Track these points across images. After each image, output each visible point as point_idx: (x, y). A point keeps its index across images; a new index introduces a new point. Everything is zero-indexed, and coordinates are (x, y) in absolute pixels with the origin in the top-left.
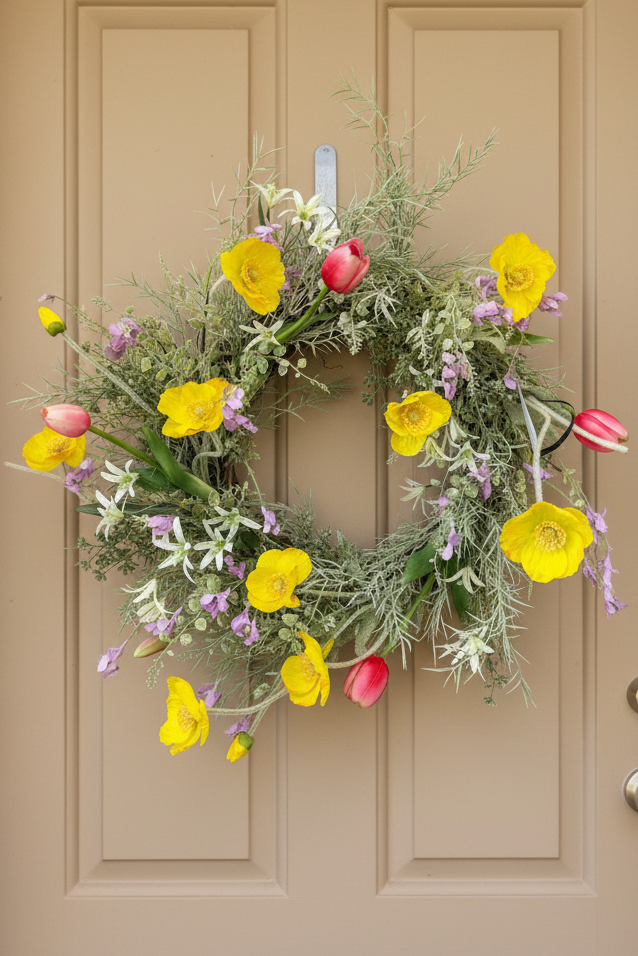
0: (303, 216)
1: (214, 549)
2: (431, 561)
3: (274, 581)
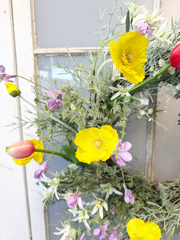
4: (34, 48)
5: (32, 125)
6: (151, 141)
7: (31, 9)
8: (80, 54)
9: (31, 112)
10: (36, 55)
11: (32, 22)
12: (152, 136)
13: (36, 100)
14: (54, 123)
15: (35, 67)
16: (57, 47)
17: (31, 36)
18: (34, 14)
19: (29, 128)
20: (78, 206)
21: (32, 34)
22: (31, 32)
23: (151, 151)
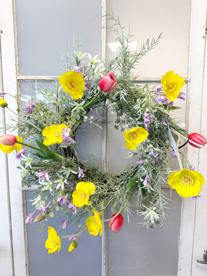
0: (92, 63)
1: (61, 182)
2: (137, 182)
3: (82, 195)
4: (17, 75)
5: (14, 129)
6: (105, 144)
7: (15, 47)
8: (51, 81)
9: (14, 120)
10: (18, 80)
11: (16, 56)
12: (105, 140)
13: (18, 110)
14: (30, 127)
15: (18, 89)
16: (34, 75)
17: (15, 66)
18: (17, 51)
19: (12, 131)
20: (45, 178)
21: (15, 65)
22: (15, 63)
23: (105, 151)
